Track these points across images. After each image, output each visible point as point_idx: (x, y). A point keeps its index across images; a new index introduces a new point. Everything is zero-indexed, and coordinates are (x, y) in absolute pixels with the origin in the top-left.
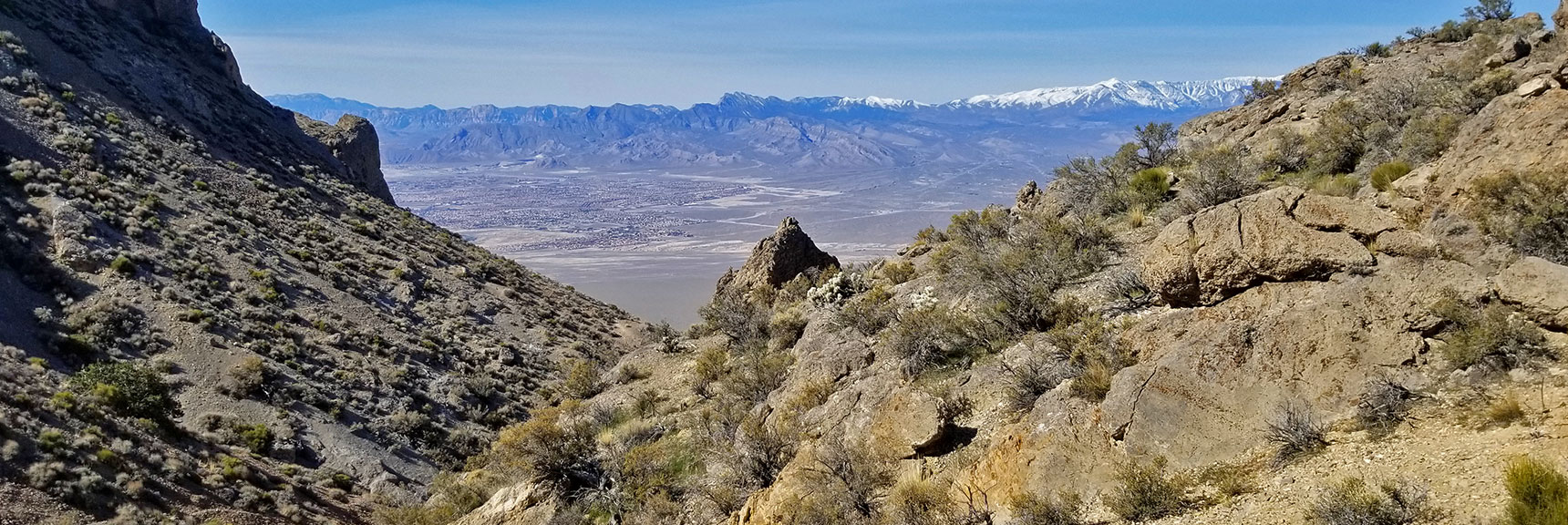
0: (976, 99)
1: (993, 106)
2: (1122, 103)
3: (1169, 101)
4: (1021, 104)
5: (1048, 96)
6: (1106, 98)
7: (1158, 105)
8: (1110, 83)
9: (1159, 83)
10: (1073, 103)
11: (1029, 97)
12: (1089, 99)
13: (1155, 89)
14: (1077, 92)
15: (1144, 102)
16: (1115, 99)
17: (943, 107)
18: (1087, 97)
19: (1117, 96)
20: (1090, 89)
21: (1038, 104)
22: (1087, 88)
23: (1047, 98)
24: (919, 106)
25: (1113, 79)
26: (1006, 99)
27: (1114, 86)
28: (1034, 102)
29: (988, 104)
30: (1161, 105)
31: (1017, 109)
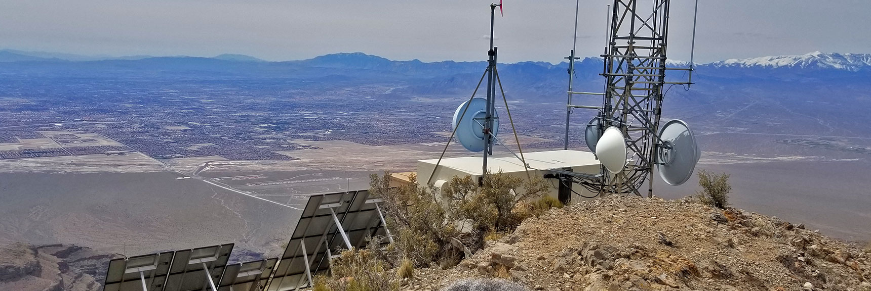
0: (731, 61)
1: (742, 66)
2: (824, 66)
3: (853, 65)
4: (760, 65)
5: (776, 61)
6: (815, 63)
7: (846, 68)
8: (816, 54)
9: (846, 54)
10: (793, 65)
11: (764, 61)
12: (803, 64)
13: (844, 58)
14: (795, 59)
15: (837, 66)
16: (819, 64)
17: (711, 65)
18: (803, 61)
19: (821, 62)
20: (805, 57)
21: (771, 66)
22: (802, 56)
23: (776, 62)
24: (697, 65)
25: (817, 52)
26: (750, 62)
27: (818, 56)
28: (767, 65)
29: (738, 65)
30: (848, 68)
31: (757, 68)
